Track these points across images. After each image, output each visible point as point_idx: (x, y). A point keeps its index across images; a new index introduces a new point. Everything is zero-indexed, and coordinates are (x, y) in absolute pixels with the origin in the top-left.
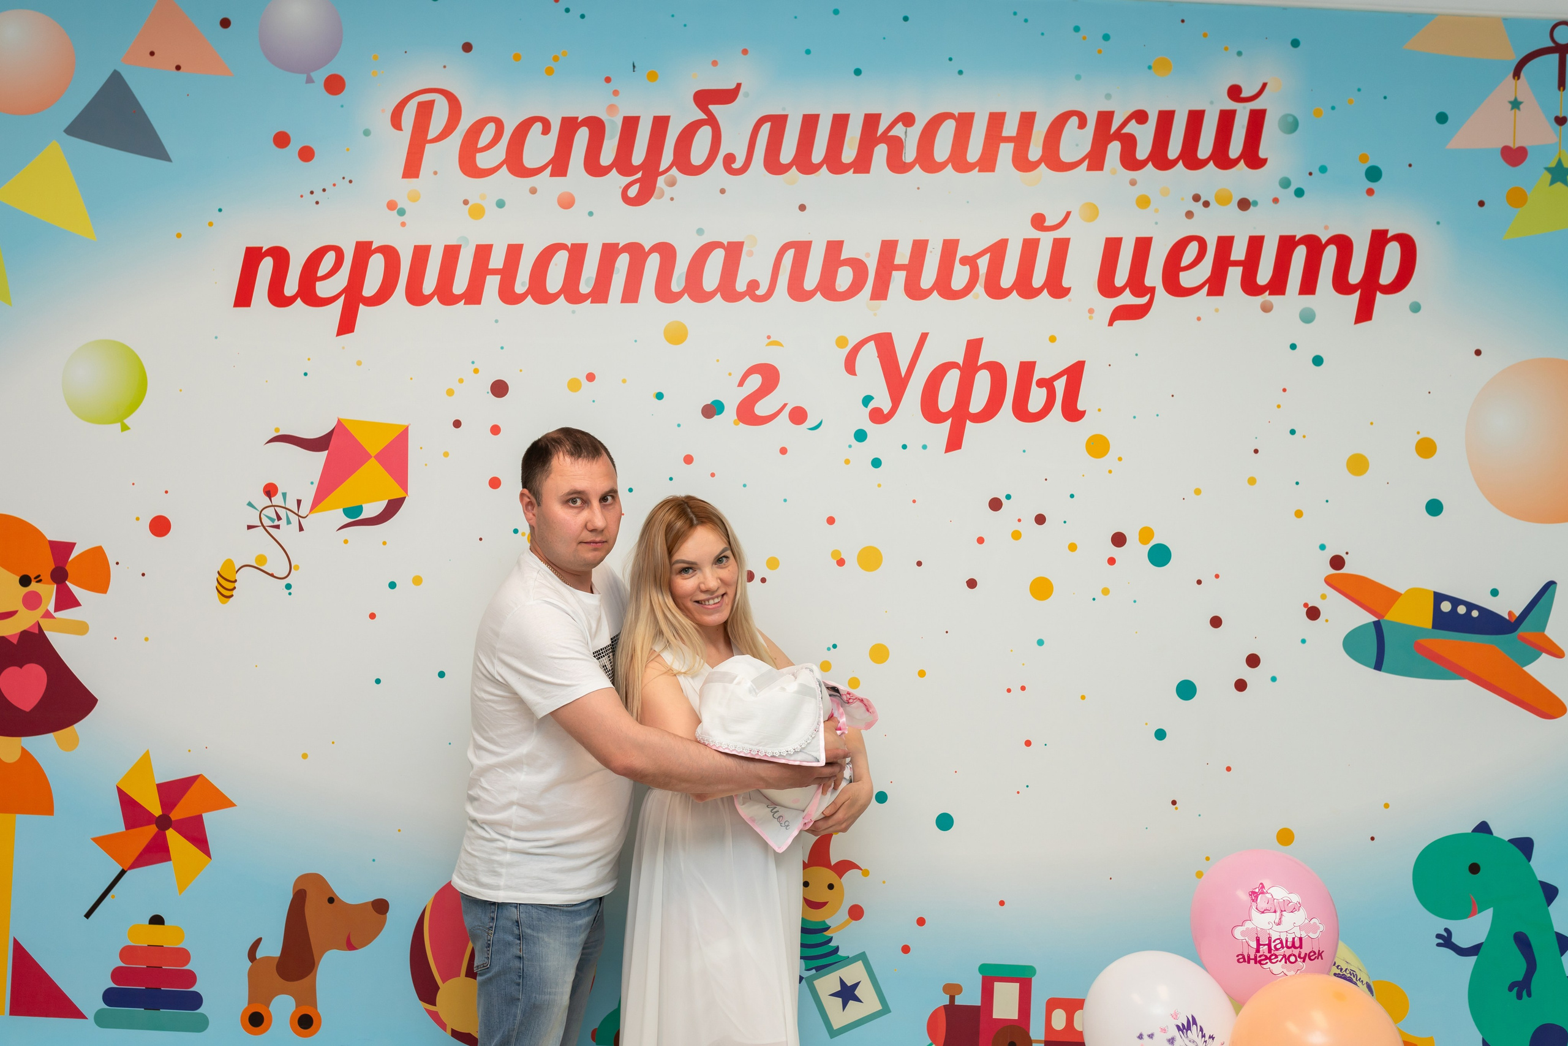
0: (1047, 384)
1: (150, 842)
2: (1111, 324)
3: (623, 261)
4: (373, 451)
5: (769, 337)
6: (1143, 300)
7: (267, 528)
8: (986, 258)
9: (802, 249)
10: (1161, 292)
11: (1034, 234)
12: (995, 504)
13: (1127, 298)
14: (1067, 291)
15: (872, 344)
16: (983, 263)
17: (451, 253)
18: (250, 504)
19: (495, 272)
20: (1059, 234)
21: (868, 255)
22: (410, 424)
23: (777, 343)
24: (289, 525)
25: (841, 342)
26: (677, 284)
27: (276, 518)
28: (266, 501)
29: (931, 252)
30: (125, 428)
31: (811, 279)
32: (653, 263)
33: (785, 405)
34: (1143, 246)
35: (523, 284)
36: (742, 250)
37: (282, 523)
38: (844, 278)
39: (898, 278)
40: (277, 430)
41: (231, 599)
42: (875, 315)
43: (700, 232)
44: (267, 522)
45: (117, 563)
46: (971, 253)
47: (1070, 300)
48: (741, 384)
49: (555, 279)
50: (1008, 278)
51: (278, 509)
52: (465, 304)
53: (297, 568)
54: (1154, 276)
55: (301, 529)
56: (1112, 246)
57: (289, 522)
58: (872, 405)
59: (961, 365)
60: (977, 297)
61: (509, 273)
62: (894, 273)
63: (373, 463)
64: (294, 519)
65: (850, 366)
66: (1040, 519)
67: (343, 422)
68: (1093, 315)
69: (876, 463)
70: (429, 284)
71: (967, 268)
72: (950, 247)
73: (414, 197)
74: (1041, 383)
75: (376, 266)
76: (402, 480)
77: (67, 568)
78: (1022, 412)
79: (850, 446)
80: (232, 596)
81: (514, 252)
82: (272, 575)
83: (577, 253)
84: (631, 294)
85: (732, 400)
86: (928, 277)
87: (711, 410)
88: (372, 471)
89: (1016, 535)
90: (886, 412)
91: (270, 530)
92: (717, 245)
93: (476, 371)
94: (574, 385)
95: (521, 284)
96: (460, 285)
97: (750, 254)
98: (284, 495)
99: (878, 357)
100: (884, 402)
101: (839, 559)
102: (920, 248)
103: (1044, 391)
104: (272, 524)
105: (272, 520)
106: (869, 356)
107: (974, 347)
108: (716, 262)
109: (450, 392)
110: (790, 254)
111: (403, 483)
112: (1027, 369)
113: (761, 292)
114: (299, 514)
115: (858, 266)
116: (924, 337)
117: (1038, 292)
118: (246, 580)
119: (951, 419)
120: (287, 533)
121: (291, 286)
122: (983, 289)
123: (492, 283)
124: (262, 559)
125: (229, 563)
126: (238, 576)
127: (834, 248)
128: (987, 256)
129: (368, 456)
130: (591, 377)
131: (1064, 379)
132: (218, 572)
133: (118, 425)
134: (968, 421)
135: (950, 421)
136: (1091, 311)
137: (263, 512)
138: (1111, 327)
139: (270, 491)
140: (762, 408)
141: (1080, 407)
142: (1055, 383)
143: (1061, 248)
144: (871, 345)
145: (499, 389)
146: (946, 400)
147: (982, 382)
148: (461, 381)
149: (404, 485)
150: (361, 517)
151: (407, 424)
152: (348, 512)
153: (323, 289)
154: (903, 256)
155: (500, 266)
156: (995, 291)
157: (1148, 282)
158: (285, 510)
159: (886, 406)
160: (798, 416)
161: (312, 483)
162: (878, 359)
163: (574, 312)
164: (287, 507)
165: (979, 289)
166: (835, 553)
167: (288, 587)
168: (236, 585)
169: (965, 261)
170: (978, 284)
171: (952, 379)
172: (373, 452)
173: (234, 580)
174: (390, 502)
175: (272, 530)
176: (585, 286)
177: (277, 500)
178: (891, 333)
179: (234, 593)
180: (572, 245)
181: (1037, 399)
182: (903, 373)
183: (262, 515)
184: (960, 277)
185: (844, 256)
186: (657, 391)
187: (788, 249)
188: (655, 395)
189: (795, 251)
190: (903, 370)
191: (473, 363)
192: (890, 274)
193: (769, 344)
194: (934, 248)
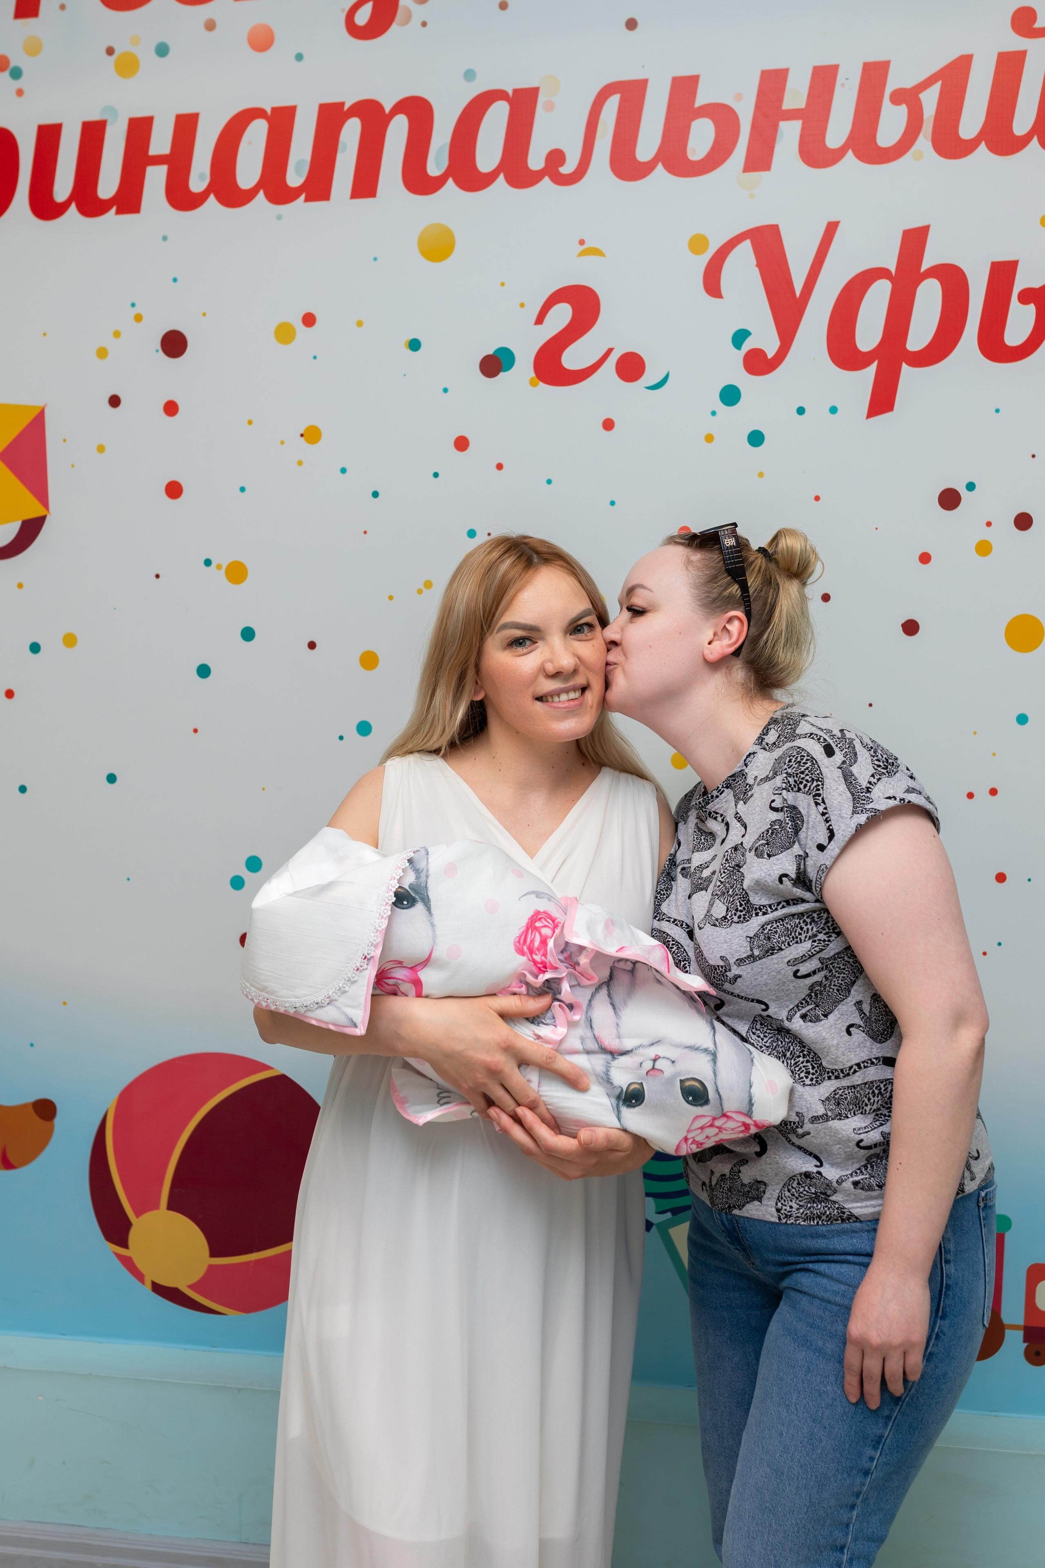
0: (1036, 297)
5: (582, 242)
8: (934, 88)
9: (633, 93)
11: (1016, 43)
12: (950, 499)
15: (747, 245)
16: (930, 100)
17: (93, 134)
19: (158, 160)
21: (739, 97)
22: (48, 404)
23: (595, 252)
25: (697, 244)
26: (436, 164)
29: (843, 85)
31: (648, 143)
32: (398, 129)
33: (610, 351)
35: (201, 177)
36: (535, 101)
38: (702, 137)
39: (790, 133)
42: (752, 195)
43: (470, 76)
46: (909, 83)
48: (540, 320)
49: (248, 167)
50: (971, 122)
52: (116, 213)
58: (748, 345)
59: (893, 270)
60: (920, 157)
61: (180, 160)
62: (783, 125)
65: (712, 283)
66: (1023, 522)
69: (756, 438)
70: (63, 185)
71: (903, 109)
72: (874, 74)
73: (33, 48)
74: (1028, 296)
78: (994, 347)
79: (714, 413)
81: (186, 127)
83: (282, 121)
84: (365, 185)
85: (525, 347)
86: (839, 129)
87: (494, 365)
89: (984, 548)
90: (771, 354)
92: (497, 95)
93: (138, 318)
94: (284, 334)
96: (108, 183)
97: (550, 108)
99: (757, 265)
100: (767, 339)
102: (824, 79)
103: (1032, 308)
106: (743, 266)
107: (915, 240)
108: (495, 122)
109: (102, 353)
110: (613, 104)
112: (1003, 273)
113: (567, 169)
115: (724, 116)
116: (832, 228)
117: (1023, 142)
119: (875, 361)
122: (929, 144)
123: (156, 178)
127: (684, 88)
128: (937, 88)
130: (309, 320)
134: (904, 364)
135: (875, 365)
140: (573, 357)
145: (174, 344)
146: (869, 333)
147: (929, 298)
148: (117, 334)
154: (796, 95)
155: (166, 150)
156: (951, 145)
159: (771, 348)
160: (631, 367)
162: (757, 269)
163: (280, 217)
165: (924, 143)
169: (898, 97)
170: (921, 136)
171: (877, 297)
176: (295, 176)
178: (777, 226)
180: (274, 109)
181: (1020, 323)
182: (798, 290)
184: (892, 124)
185: (699, 102)
186: (411, 338)
187: (610, 95)
188: (408, 343)
189: (621, 98)
190: (799, 285)
191: (133, 305)
192: (775, 128)
193: (582, 254)
194: (847, 79)
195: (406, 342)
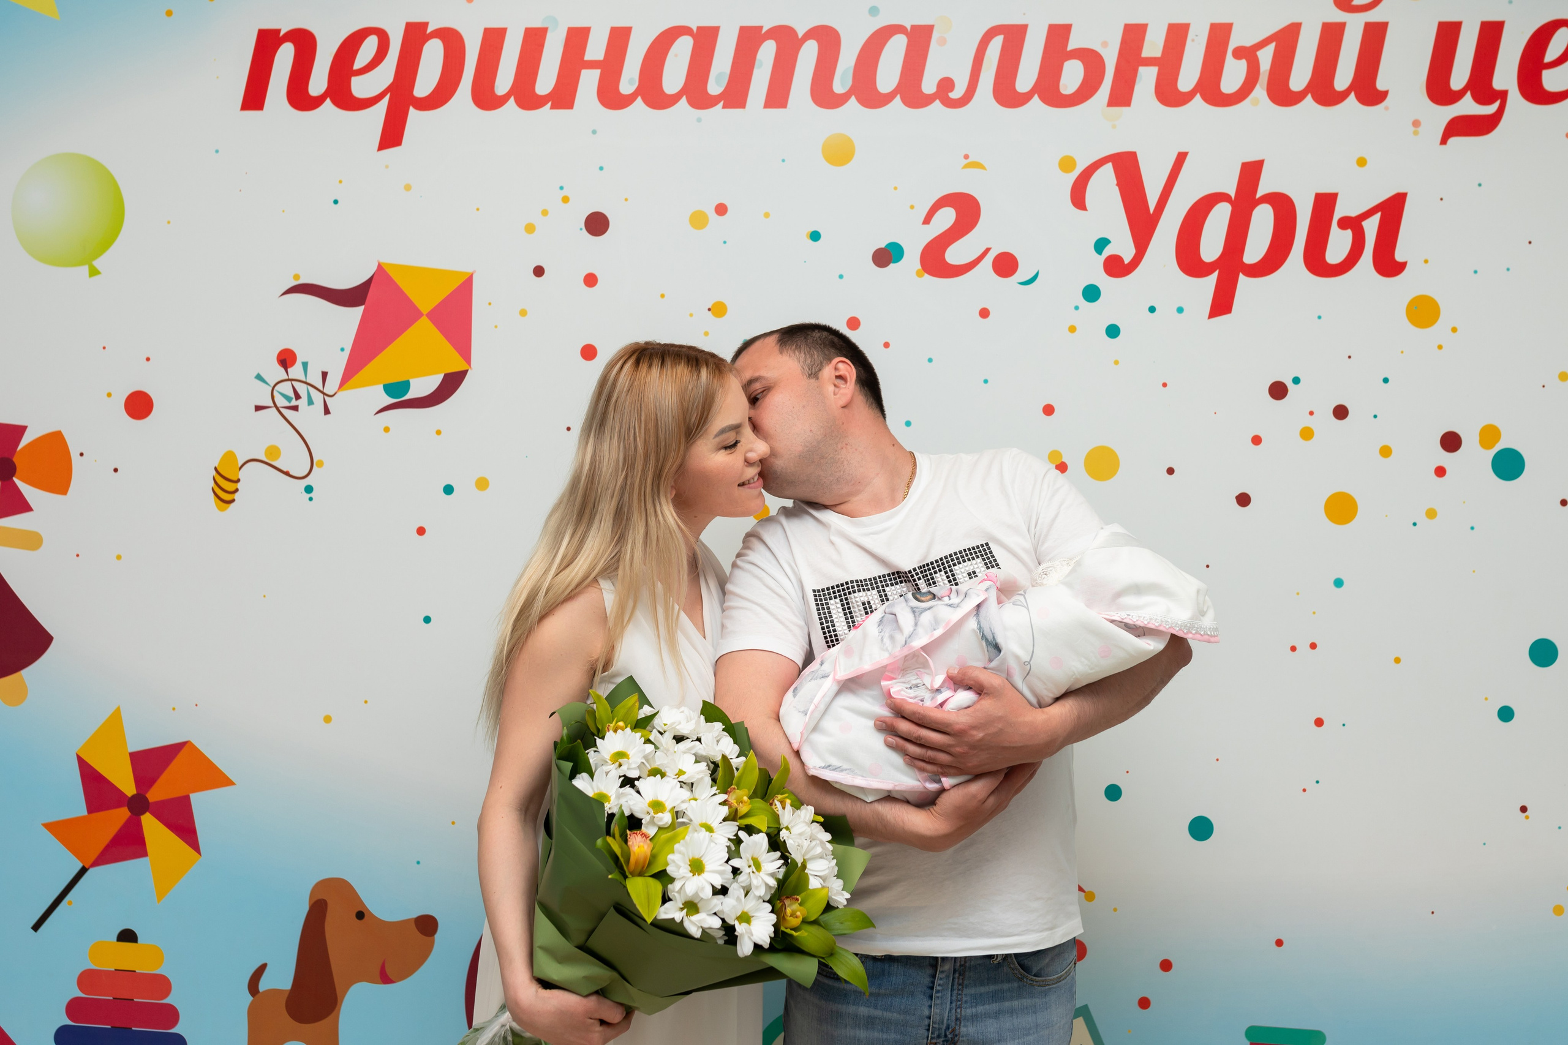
0: (1353, 224)
1: (120, 830)
2: (1444, 141)
3: (767, 52)
4: (425, 306)
5: (966, 157)
6: (1491, 109)
7: (282, 410)
8: (1270, 49)
9: (1014, 36)
10: (1515, 97)
11: (1338, 15)
12: (1278, 391)
13: (1468, 106)
14: (1381, 97)
15: (1108, 167)
16: (1266, 57)
17: (534, 39)
18: (259, 377)
19: (592, 65)
20: (1374, 16)
21: (1105, 44)
22: (475, 271)
23: (978, 165)
24: (311, 407)
25: (1066, 164)
26: (841, 83)
27: (292, 394)
28: (281, 373)
29: (1192, 41)
30: (94, 272)
31: (1026, 77)
32: (809, 53)
33: (988, 250)
34: (1491, 33)
35: (631, 81)
36: (930, 37)
37: (302, 403)
38: (1072, 75)
39: (1147, 77)
40: (296, 277)
41: (232, 505)
42: (1114, 127)
43: (874, 11)
44: (281, 402)
45: (82, 454)
46: (1248, 43)
47: (1387, 108)
48: (927, 220)
49: (674, 77)
50: (1300, 76)
51: (297, 385)
52: (552, 108)
53: (321, 464)
54: (1506, 75)
55: (327, 411)
56: (1448, 34)
57: (310, 402)
58: (1108, 251)
59: (1233, 196)
60: (1256, 102)
61: (612, 66)
62: (1142, 70)
63: (424, 324)
64: (317, 397)
65: (1078, 198)
66: (1341, 412)
67: (382, 265)
68: (1420, 129)
69: (1113, 331)
70: (504, 81)
71: (1242, 65)
72: (1219, 34)
74: (1344, 223)
75: (433, 55)
76: (464, 348)
77: (15, 460)
78: (1317, 264)
79: (1077, 308)
80: (233, 500)
81: (619, 38)
82: (287, 474)
83: (706, 38)
84: (777, 97)
85: (914, 244)
86: (1188, 77)
87: (885, 257)
88: (423, 332)
89: (1307, 434)
90: (1127, 260)
91: (285, 412)
92: (898, 29)
93: (566, 200)
94: (698, 220)
95: (628, 82)
96: (545, 83)
97: (943, 42)
98: (305, 365)
99: (1117, 185)
100: (1124, 247)
101: (1058, 463)
102: (1177, 35)
103: (1349, 233)
104: (288, 404)
105: (289, 399)
106: (1104, 185)
107: (1251, 172)
108: (895, 52)
109: (530, 228)
110: (997, 43)
111: (465, 352)
112: (1325, 203)
113: (956, 94)
114: (325, 391)
115: (1092, 60)
116: (1181, 158)
117: (1341, 97)
118: (250, 477)
119: (1216, 274)
120: (308, 417)
121: (318, 84)
122: (1265, 93)
123: (589, 81)
124: (274, 451)
125: (230, 456)
126: (242, 475)
127: (1058, 34)
128: (1271, 47)
129: (416, 314)
130: (721, 210)
131: (1377, 217)
132: (216, 469)
133: (85, 269)
134: (1241, 275)
135: (1215, 274)
136: (1416, 124)
137: (276, 388)
138: (1443, 147)
139: (286, 359)
140: (955, 254)
141: (1399, 256)
142: (1365, 224)
143: (1375, 35)
144: (1108, 169)
145: (597, 224)
146: (1211, 246)
147: (1263, 220)
148: (545, 213)
149: (466, 356)
150: (408, 396)
151: (470, 271)
152: (389, 389)
153: (361, 87)
154: (1154, 45)
155: (600, 56)
156: (1282, 96)
157: (1498, 84)
158: (305, 386)
159: (1128, 255)
160: (1006, 265)
161: (342, 350)
162: (1117, 188)
163: (699, 120)
164: (308, 381)
165: (1260, 92)
166: (1054, 455)
167: (309, 489)
168: (239, 486)
169: (1239, 53)
170: (1258, 87)
171: (1219, 219)
172: (425, 310)
173: (235, 479)
174: (446, 376)
175: (288, 413)
176: (715, 86)
177: (296, 371)
178: (1135, 153)
179: (236, 496)
180: (699, 28)
181: (1338, 245)
182: (1152, 208)
183: (274, 391)
184: (1233, 74)
185: (1072, 45)
186: (812, 230)
187: (996, 35)
188: (810, 233)
189: (1004, 38)
190: (1152, 204)
191: (562, 188)
192: (1136, 72)
193: (966, 166)
194: (1197, 36)
195: (807, 234)
